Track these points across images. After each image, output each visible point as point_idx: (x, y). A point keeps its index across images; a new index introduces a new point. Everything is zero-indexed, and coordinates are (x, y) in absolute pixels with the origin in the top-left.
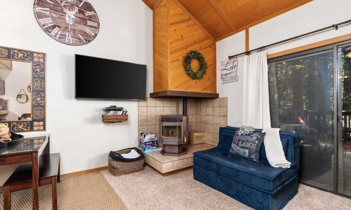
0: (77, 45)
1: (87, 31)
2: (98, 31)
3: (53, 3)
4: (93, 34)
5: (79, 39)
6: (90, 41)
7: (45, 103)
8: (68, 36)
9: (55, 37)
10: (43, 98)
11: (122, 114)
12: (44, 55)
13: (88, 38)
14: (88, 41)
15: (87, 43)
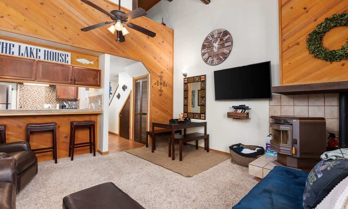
0: (219, 64)
1: (225, 51)
2: (232, 47)
3: (208, 44)
4: (228, 52)
5: (221, 59)
6: (226, 58)
7: (205, 103)
8: (215, 60)
9: (209, 63)
10: (205, 101)
11: (242, 112)
12: (205, 75)
13: (225, 56)
14: (225, 58)
15: (225, 60)
